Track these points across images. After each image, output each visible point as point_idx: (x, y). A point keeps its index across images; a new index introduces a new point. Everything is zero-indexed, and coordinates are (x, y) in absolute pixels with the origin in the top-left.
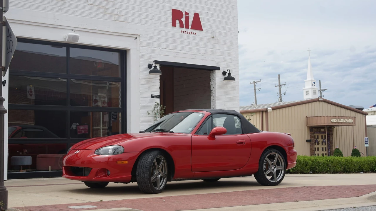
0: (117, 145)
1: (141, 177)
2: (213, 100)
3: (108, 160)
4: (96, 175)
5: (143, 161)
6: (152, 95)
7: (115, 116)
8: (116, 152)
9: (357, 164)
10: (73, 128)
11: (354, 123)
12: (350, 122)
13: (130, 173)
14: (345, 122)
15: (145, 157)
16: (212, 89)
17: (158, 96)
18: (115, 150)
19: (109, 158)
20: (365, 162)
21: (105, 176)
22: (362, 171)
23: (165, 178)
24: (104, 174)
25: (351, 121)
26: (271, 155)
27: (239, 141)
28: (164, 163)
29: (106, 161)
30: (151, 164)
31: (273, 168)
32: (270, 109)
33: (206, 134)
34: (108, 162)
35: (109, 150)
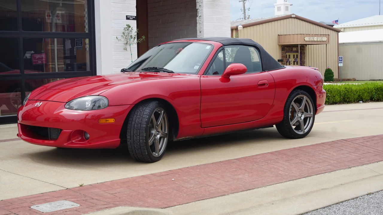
0: (98, 95)
1: (134, 141)
2: (200, 22)
3: (86, 117)
4: (69, 139)
5: (136, 118)
6: (127, 16)
7: (80, 42)
8: (97, 105)
9: (356, 93)
10: (26, 57)
11: (327, 41)
12: (323, 40)
13: (119, 136)
14: (319, 40)
15: (138, 112)
16: (198, 7)
17: (134, 17)
18: (94, 102)
19: (87, 115)
20: (364, 90)
21: (82, 140)
22: (361, 101)
23: (165, 139)
24: (80, 138)
25: (325, 39)
26: (297, 98)
27: (260, 82)
28: (164, 118)
29: (82, 120)
30: (147, 123)
31: (300, 115)
32: (240, 27)
33: (216, 73)
34: (85, 120)
35: (85, 102)
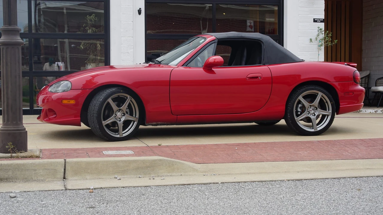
6: (314, 19)
17: (322, 20)
23: (135, 122)
26: (308, 93)
27: (251, 75)
31: (312, 111)
